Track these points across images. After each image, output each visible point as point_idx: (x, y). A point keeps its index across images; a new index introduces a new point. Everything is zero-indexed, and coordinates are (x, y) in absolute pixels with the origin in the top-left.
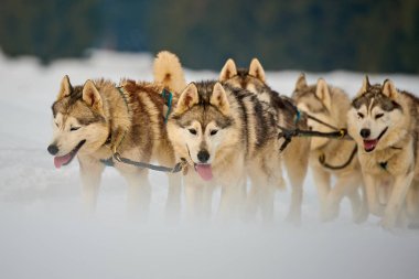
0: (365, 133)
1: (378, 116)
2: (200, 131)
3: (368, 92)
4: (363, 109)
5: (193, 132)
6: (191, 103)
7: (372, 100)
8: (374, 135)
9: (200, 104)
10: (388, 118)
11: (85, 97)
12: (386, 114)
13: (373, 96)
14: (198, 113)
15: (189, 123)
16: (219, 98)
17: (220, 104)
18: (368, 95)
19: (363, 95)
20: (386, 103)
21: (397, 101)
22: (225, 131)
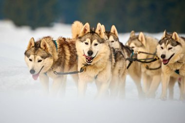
0: (163, 56)
1: (170, 49)
2: (89, 43)
3: (166, 37)
4: (163, 45)
5: (87, 44)
6: (87, 32)
7: (167, 41)
8: (167, 57)
9: (91, 32)
10: (174, 50)
11: (42, 46)
12: (173, 48)
13: (168, 39)
14: (89, 36)
15: (85, 40)
16: (100, 31)
17: (100, 33)
18: (166, 39)
19: (164, 39)
20: (173, 42)
21: (179, 41)
22: (101, 44)
